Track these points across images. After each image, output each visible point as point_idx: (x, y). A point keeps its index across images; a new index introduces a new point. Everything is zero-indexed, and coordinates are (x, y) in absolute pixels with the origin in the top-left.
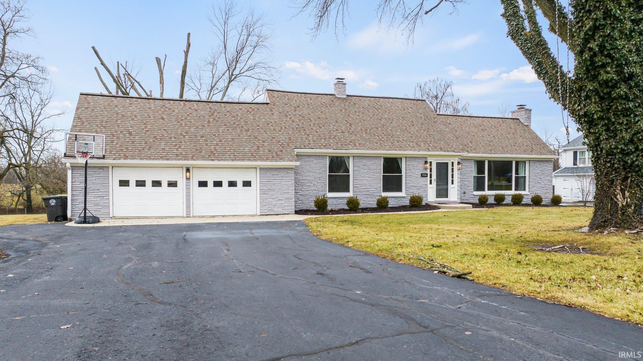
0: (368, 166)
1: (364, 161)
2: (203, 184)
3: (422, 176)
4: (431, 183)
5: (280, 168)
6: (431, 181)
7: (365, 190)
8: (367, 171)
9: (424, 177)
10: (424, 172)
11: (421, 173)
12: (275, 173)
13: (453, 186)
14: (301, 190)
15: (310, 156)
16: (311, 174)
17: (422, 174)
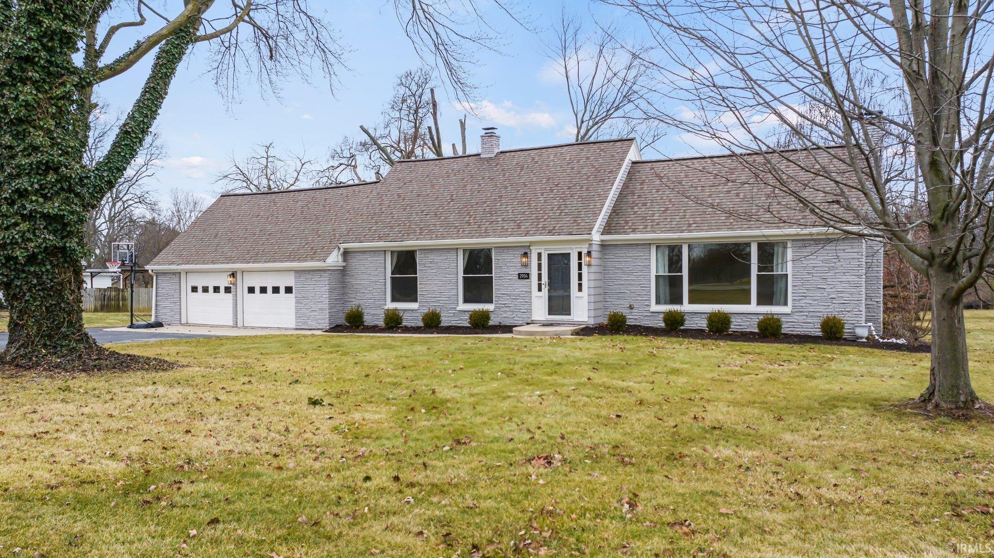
0: (437, 263)
1: (432, 257)
2: (251, 290)
3: (519, 278)
4: (540, 290)
5: (313, 271)
6: (540, 286)
7: (434, 300)
8: (435, 271)
9: (523, 278)
10: (524, 270)
11: (517, 273)
12: (308, 276)
13: (580, 294)
14: (355, 298)
15: (365, 252)
16: (366, 277)
17: (519, 274)
